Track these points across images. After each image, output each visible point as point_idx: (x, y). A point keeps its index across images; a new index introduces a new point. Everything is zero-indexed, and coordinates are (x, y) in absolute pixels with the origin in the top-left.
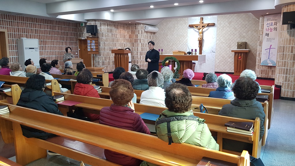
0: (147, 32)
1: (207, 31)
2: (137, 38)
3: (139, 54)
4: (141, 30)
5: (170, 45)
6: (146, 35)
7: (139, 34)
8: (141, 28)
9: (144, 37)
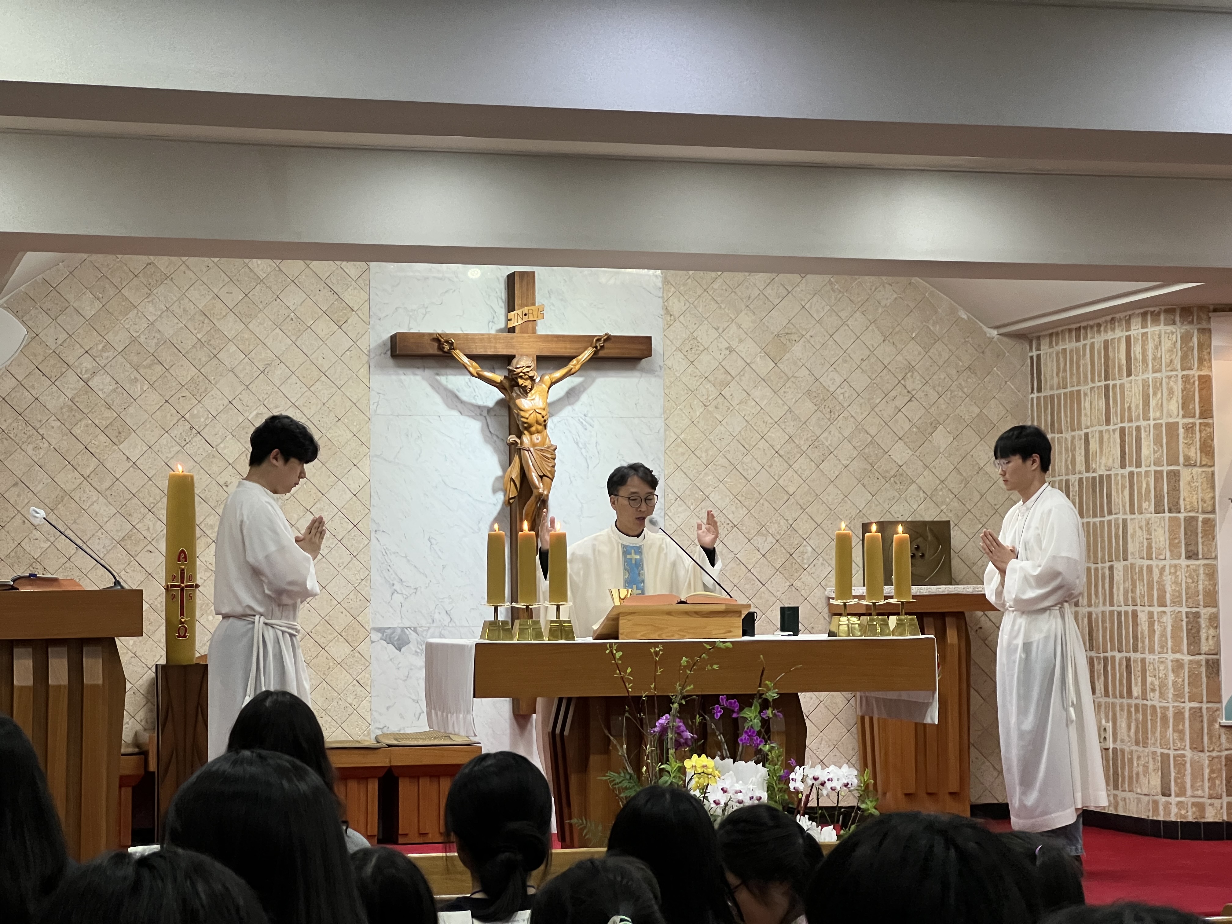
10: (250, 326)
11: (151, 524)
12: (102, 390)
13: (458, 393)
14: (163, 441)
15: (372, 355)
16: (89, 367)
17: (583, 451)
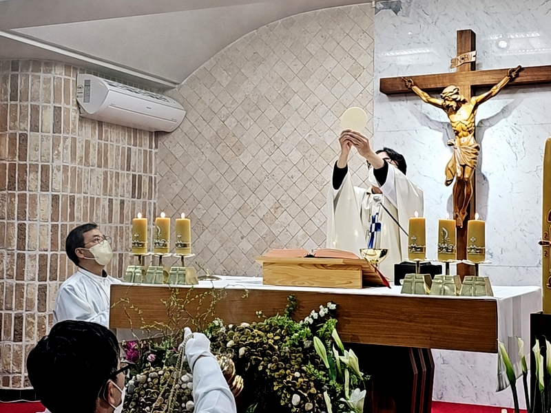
0: (99, 122)
1: (502, 123)
2: (23, 157)
3: (31, 268)
4: (52, 105)
5: (261, 213)
6: (95, 141)
7: (35, 128)
8: (57, 89)
9: (80, 152)
10: (306, 84)
11: (253, 200)
12: (230, 126)
13: (428, 115)
14: (260, 153)
15: (375, 95)
16: (225, 114)
17: (514, 148)
